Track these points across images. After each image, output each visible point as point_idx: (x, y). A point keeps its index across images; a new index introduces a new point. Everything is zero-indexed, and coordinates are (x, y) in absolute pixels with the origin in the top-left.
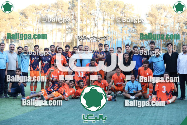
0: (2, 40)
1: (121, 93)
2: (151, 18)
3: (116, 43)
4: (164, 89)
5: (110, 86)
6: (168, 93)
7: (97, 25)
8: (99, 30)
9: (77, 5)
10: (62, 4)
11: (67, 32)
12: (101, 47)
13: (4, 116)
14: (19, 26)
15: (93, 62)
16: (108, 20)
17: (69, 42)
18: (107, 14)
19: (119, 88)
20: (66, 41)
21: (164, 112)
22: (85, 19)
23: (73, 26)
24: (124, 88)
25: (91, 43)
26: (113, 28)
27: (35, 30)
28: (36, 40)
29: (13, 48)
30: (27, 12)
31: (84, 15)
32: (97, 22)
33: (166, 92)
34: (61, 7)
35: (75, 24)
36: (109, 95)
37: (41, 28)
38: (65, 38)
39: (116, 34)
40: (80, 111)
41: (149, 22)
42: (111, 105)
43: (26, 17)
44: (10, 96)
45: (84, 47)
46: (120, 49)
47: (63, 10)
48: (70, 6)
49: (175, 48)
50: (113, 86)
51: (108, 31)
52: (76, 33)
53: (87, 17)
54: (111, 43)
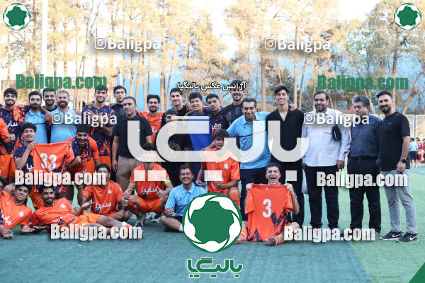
1: (156, 217)
2: (237, 21)
3: (146, 83)
4: (268, 208)
5: (125, 199)
6: (278, 217)
7: (94, 35)
11: (11, 53)
12: (101, 95)
15: (82, 134)
16: (123, 22)
18: (121, 6)
19: (151, 204)
20: (9, 77)
21: (266, 266)
22: (61, 18)
23: (29, 37)
24: (165, 203)
31: (59, 8)
32: (93, 30)
33: (273, 215)
35: (34, 33)
36: (124, 223)
38: (6, 70)
40: (42, 267)
41: (232, 30)
42: (128, 250)
46: (155, 100)
49: (298, 98)
50: (135, 198)
52: (36, 55)
53: (66, 15)
54: (131, 84)
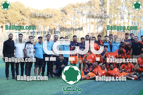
0: (48, 32)
3: (139, 32)
5: (135, 68)
7: (123, 18)
8: (125, 22)
9: (106, 3)
10: (94, 2)
11: (98, 24)
12: (127, 36)
13: (51, 91)
14: (60, 21)
15: (121, 48)
16: (132, 13)
17: (101, 32)
20: (98, 32)
25: (119, 33)
26: (136, 20)
27: (73, 24)
28: (73, 32)
29: (57, 39)
30: (66, 10)
31: (112, 10)
32: (123, 16)
34: (93, 4)
35: (105, 18)
36: (135, 76)
37: (78, 22)
38: (97, 30)
39: (139, 25)
40: (111, 88)
42: (137, 84)
43: (66, 14)
44: (55, 76)
45: (113, 36)
47: (95, 6)
48: (101, 3)
50: (138, 67)
51: (132, 22)
52: (106, 25)
53: (114, 12)
54: (135, 32)
